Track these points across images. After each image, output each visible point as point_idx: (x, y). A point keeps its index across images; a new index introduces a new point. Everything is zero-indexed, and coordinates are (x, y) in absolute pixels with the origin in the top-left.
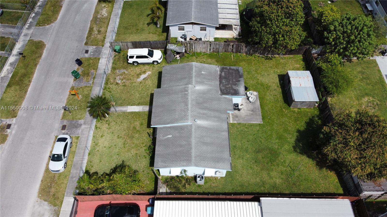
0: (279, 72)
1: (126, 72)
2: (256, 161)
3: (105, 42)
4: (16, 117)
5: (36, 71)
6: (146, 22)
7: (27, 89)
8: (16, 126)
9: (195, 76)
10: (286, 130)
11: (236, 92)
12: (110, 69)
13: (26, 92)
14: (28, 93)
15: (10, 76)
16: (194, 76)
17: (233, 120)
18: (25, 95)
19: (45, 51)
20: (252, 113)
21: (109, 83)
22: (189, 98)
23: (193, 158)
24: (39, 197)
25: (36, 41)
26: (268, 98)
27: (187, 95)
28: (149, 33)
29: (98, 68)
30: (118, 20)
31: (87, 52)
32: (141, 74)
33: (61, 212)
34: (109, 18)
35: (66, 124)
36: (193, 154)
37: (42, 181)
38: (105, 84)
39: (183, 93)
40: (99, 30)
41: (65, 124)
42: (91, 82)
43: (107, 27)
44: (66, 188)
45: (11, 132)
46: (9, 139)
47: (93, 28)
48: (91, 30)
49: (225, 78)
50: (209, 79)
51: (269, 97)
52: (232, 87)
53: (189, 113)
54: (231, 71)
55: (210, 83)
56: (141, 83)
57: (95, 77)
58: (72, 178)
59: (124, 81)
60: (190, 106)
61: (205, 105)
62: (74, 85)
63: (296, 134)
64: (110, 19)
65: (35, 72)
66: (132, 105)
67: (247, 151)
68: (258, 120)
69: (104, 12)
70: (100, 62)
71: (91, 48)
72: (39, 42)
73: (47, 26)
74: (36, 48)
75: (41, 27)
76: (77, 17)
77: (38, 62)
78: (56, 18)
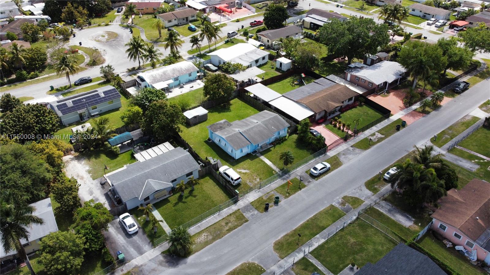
1: (248, 181)
3: (234, 211)
4: (331, 205)
7: (313, 217)
12: (254, 191)
13: (316, 215)
14: (314, 214)
15: (318, 236)
19: (280, 238)
24: (342, 164)
25: (278, 253)
29: (259, 197)
33: (336, 153)
39: (247, 132)
40: (225, 225)
41: (307, 183)
42: (272, 192)
43: (217, 222)
45: (339, 198)
46: (342, 196)
48: (229, 230)
56: (249, 169)
57: (268, 193)
59: (255, 178)
62: (283, 199)
64: (207, 228)
65: (299, 226)
69: (202, 238)
70: (253, 200)
71: (247, 215)
72: (277, 249)
73: (256, 262)
74: (283, 246)
75: (262, 266)
76: (226, 252)
77: (291, 232)
78: (242, 265)
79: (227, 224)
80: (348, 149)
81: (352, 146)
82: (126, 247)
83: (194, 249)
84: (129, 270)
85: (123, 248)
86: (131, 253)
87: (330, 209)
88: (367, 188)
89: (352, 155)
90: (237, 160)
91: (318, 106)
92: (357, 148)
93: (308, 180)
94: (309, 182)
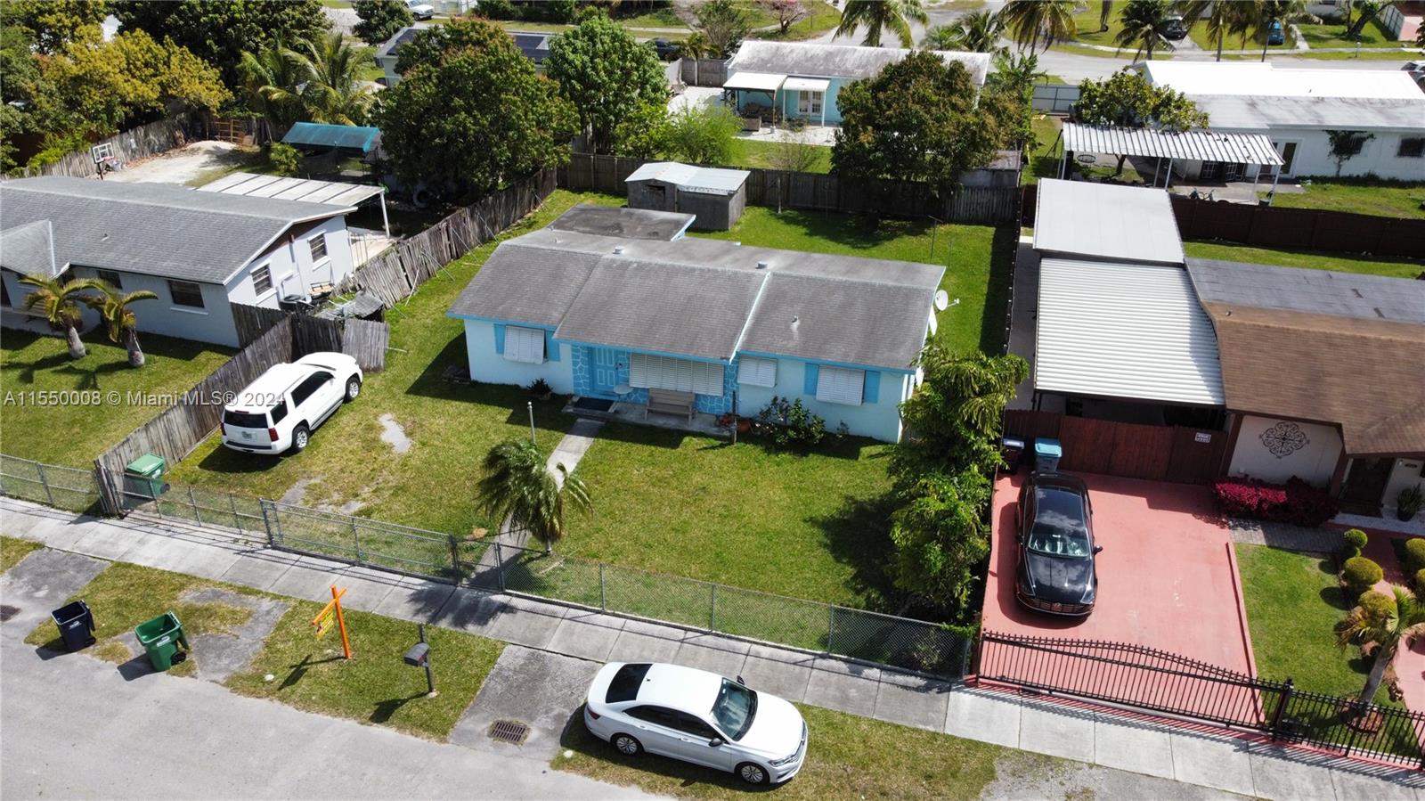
1: (316, 480)
11: (669, 222)
12: (238, 533)
16: (566, 249)
22: (661, 262)
27: (643, 266)
29: (191, 572)
33: (1025, 747)
35: (485, 720)
38: (325, 556)
39: (629, 273)
41: (484, 727)
42: (267, 604)
44: (898, 727)
49: (601, 228)
52: (647, 225)
53: (726, 269)
56: (422, 443)
57: (242, 589)
58: (845, 700)
59: (366, 490)
60: (696, 266)
62: (221, 677)
90: (476, 383)
91: (1316, 378)
93: (522, 721)
94: (508, 732)
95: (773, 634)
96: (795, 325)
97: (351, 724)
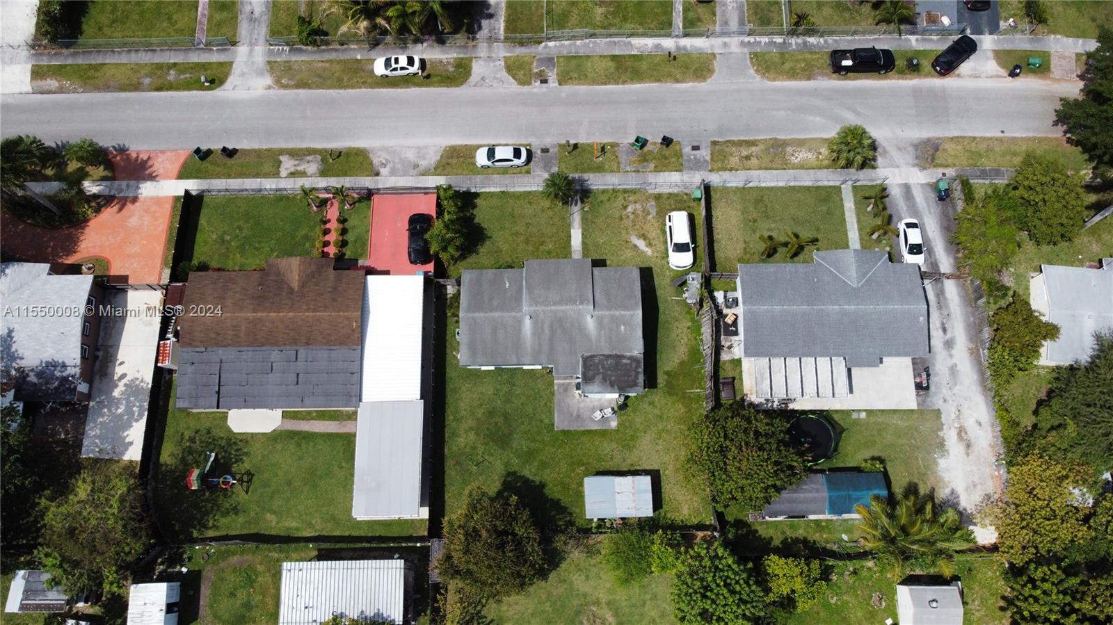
0: (667, 472)
1: (651, 216)
2: (491, 414)
3: (720, 173)
4: (561, 84)
5: (647, 85)
6: (774, 234)
7: (609, 83)
8: (545, 90)
9: (613, 316)
10: (543, 465)
11: (590, 380)
12: (657, 191)
13: (605, 84)
14: (603, 87)
15: (635, 52)
16: (612, 313)
17: (559, 385)
18: (598, 84)
19: (690, 84)
20: (575, 414)
21: (626, 195)
22: (568, 307)
23: (471, 315)
24: (446, 147)
25: (712, 64)
26: (606, 445)
27: (575, 302)
28: (745, 242)
29: (658, 174)
30: (781, 184)
31: (696, 148)
32: (645, 239)
34: (785, 166)
35: (551, 152)
36: (477, 315)
37: (466, 145)
38: (625, 189)
39: (578, 298)
40: (752, 156)
41: (551, 150)
42: (628, 168)
43: (760, 169)
44: (457, 175)
45: (535, 87)
46: (524, 89)
47: (757, 145)
48: (753, 143)
49: (617, 364)
50: (610, 338)
51: (607, 447)
52: (599, 374)
53: (540, 308)
54: (633, 373)
55: (603, 339)
56: (627, 242)
57: (638, 171)
58: (470, 179)
59: (632, 217)
60: (553, 308)
61: (559, 331)
62: (621, 145)
63: (537, 479)
65: (646, 83)
66: (583, 234)
67: (508, 401)
68: (560, 423)
69: (803, 155)
70: (673, 173)
71: (705, 153)
72: (709, 70)
73: (752, 71)
74: (696, 69)
75: (748, 61)
76: (782, 112)
77: (666, 82)
78: (774, 79)
79: (748, 158)
80: (393, 172)
81: (377, 174)
82: (926, 209)
83: (826, 146)
84: (935, 169)
85: (932, 211)
86: (921, 195)
87: (571, 78)
88: (470, 75)
89: (403, 156)
91: (335, 289)
92: (371, 164)
93: (543, 154)
94: (545, 151)
95: (491, 194)
96: (507, 285)
97: (582, 142)
